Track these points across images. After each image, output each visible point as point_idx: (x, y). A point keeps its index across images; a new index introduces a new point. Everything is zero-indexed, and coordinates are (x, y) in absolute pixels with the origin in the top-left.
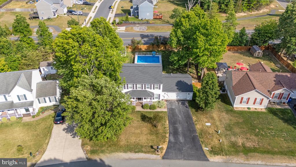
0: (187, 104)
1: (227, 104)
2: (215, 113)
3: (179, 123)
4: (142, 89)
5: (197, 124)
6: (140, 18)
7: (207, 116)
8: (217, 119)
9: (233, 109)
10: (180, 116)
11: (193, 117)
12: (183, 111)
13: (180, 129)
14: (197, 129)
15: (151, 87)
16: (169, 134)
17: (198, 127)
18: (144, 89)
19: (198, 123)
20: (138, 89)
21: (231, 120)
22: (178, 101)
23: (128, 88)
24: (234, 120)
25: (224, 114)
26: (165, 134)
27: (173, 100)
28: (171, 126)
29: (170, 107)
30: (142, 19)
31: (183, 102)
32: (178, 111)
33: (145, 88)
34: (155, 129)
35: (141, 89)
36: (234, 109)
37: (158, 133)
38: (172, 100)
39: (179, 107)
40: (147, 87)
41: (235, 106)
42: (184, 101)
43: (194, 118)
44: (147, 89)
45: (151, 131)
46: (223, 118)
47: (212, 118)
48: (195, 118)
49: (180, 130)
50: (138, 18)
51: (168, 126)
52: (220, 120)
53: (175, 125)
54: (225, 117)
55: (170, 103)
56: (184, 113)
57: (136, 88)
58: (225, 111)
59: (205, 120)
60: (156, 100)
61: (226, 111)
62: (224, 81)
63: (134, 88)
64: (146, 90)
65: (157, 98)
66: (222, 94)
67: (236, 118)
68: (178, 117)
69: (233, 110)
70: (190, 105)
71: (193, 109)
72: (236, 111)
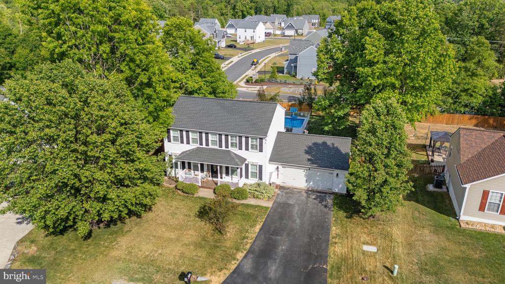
0: (330, 201)
1: (441, 213)
2: (400, 226)
3: (288, 234)
4: (221, 146)
5: (336, 243)
6: (299, 77)
7: (374, 229)
8: (399, 240)
9: (455, 225)
10: (298, 221)
11: (334, 228)
12: (311, 213)
13: (282, 248)
14: (331, 254)
15: (240, 143)
16: (247, 253)
17: (336, 250)
18: (224, 148)
19: (340, 241)
20: (211, 146)
21: (443, 249)
22: (309, 192)
23: (188, 143)
24: (455, 250)
25: (426, 232)
26: (235, 251)
27: (298, 189)
28: (262, 236)
29: (281, 200)
30: (302, 79)
31: (321, 195)
32: (298, 210)
33: (227, 146)
34: (217, 236)
35: (217, 147)
36: (462, 224)
37: (218, 247)
38: (295, 188)
39: (307, 203)
40: (232, 143)
41: (463, 217)
42: (326, 193)
43: (335, 230)
44: (230, 148)
45: (204, 239)
46: (422, 240)
47: (387, 236)
48: (338, 231)
49: (282, 250)
50: (294, 76)
51: (255, 235)
52: (410, 244)
53: (273, 237)
54: (428, 239)
55: (286, 193)
56: (312, 216)
57: (207, 144)
58: (431, 225)
59: (365, 237)
60: (252, 181)
61: (435, 226)
62: (444, 167)
63: (201, 144)
64: (229, 151)
65: (254, 175)
66: (434, 192)
67: (463, 248)
68: (294, 221)
69: (458, 227)
70: (335, 204)
71: (341, 212)
72: (464, 230)
